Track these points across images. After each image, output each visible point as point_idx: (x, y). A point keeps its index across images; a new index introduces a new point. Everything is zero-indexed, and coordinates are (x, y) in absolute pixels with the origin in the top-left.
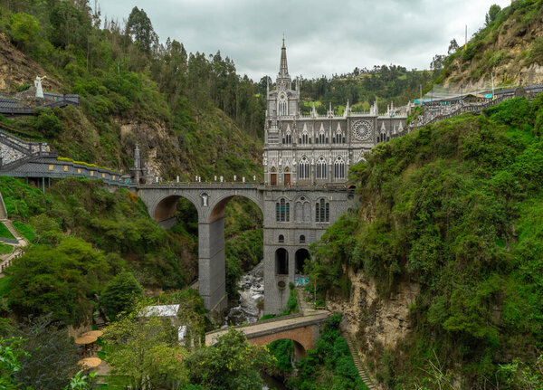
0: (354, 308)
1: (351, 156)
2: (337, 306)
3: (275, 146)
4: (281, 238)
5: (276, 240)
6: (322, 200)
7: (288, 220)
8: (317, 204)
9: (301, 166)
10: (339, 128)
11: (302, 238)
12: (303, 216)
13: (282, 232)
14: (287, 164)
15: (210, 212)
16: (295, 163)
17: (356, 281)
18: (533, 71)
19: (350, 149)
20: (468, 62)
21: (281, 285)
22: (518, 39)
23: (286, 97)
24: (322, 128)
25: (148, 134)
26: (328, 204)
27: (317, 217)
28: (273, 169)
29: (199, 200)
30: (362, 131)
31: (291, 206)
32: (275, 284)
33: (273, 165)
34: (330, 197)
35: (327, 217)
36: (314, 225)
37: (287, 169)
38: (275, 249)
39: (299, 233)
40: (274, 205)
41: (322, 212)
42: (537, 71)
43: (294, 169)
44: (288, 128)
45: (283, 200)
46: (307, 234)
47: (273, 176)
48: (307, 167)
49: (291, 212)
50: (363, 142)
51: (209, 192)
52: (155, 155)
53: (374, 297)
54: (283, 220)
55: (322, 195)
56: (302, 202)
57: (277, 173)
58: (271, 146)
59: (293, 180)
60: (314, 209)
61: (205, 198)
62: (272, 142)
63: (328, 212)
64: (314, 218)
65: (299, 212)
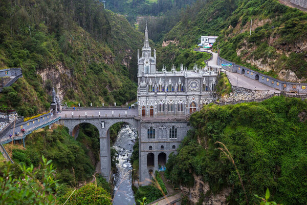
0: (196, 192)
1: (187, 100)
2: (186, 189)
3: (145, 94)
4: (151, 147)
5: (148, 149)
6: (173, 127)
7: (154, 138)
8: (170, 129)
9: (159, 105)
10: (180, 81)
11: (162, 147)
12: (163, 136)
13: (151, 145)
14: (152, 104)
15: (106, 131)
16: (156, 104)
17: (198, 179)
18: (288, 73)
19: (187, 96)
20: (252, 44)
21: (151, 171)
22: (281, 46)
23: (149, 63)
24: (170, 81)
25: (55, 75)
26: (176, 129)
27: (170, 136)
28: (144, 107)
29: (100, 125)
30: (194, 85)
31: (156, 131)
32: (147, 171)
33: (144, 104)
34: (177, 125)
35: (176, 136)
36: (169, 139)
37: (152, 107)
38: (147, 153)
39: (160, 145)
40: (146, 130)
41: (173, 133)
42: (291, 74)
43: (156, 107)
44: (151, 81)
45: (151, 127)
46: (165, 145)
47: (144, 112)
48: (163, 105)
49: (156, 134)
50: (194, 91)
51: (106, 121)
52: (59, 87)
53: (208, 189)
54: (151, 138)
55: (173, 124)
56: (162, 128)
57: (146, 109)
58: (142, 94)
59: (155, 113)
60: (169, 132)
61: (103, 124)
62: (142, 91)
63: (176, 133)
64: (168, 136)
65: (160, 133)
